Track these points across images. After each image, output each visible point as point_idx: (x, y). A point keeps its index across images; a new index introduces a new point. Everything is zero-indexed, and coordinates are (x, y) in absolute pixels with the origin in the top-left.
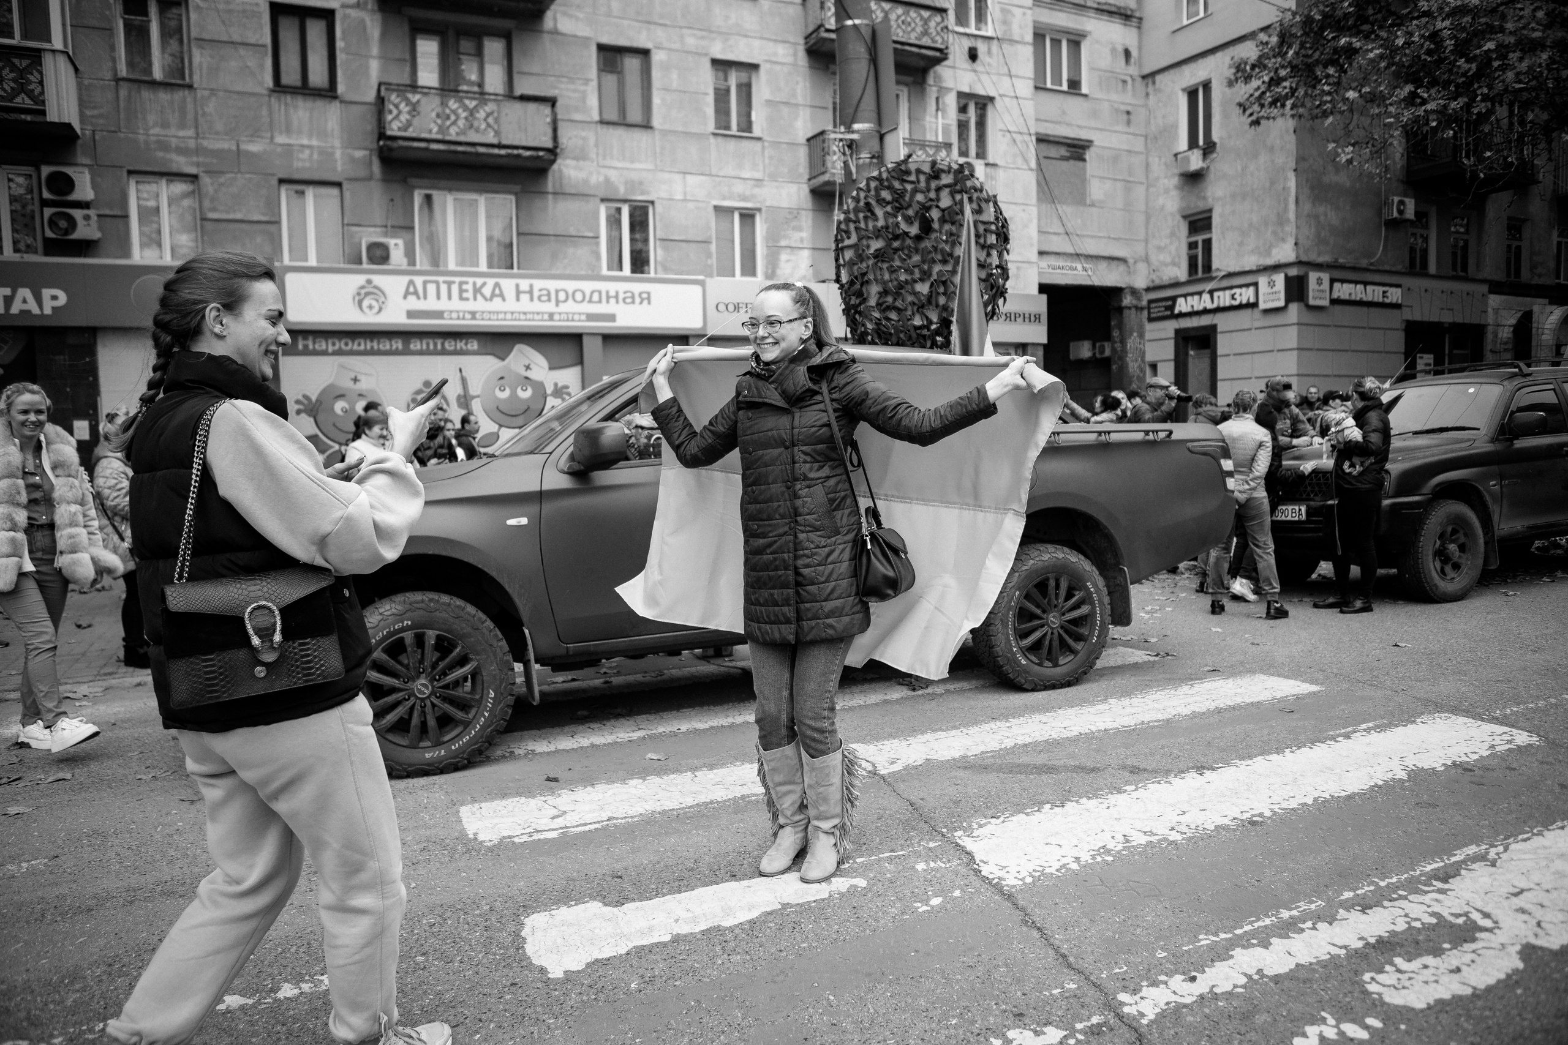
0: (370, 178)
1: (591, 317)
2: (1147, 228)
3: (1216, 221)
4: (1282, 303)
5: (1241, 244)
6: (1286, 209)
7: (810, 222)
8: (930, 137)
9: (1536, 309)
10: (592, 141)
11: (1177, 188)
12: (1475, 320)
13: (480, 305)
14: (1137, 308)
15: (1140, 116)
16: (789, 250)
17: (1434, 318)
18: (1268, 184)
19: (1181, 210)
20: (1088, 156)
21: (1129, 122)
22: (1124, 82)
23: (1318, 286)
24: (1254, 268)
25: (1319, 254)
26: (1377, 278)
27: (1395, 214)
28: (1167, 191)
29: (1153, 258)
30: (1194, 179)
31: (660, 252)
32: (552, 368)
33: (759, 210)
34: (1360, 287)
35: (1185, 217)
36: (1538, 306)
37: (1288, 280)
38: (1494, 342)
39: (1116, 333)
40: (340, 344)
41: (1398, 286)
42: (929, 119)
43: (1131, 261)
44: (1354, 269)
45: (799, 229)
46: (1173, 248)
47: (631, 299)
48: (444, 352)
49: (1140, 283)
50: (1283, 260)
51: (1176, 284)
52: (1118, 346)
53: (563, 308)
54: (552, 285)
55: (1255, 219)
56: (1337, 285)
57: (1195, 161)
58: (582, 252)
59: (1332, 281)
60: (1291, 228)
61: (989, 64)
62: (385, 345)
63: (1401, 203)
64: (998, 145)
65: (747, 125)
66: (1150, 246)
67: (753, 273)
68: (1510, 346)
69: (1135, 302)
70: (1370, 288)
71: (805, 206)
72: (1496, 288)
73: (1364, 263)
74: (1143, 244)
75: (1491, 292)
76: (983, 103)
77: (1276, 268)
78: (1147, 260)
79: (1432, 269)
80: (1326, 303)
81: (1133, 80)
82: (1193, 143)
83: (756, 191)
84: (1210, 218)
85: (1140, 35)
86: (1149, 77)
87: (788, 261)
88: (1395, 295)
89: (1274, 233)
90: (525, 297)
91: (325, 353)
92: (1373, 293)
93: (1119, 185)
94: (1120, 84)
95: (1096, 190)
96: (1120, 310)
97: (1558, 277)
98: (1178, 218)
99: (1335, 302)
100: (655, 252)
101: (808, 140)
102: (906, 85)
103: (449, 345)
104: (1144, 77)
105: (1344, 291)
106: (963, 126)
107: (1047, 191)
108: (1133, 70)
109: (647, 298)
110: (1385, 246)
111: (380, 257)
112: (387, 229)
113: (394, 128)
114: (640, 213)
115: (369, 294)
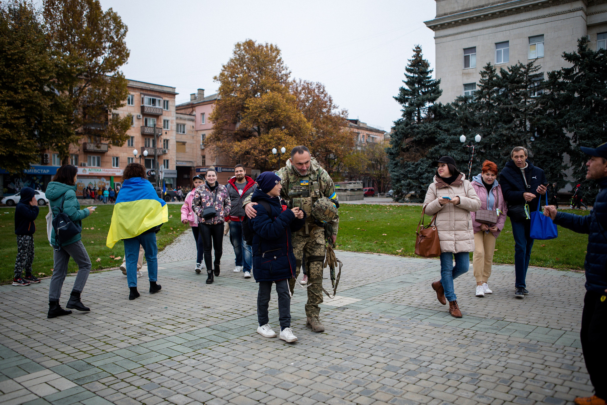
0: (82, 154)
1: (112, 174)
2: (196, 157)
5: (209, 161)
6: (215, 158)
8: (159, 147)
11: (201, 151)
13: (98, 172)
15: (195, 138)
19: (201, 154)
20: (186, 144)
23: (219, 169)
25: (221, 164)
26: (230, 167)
28: (199, 151)
29: (197, 162)
30: (203, 150)
32: (106, 181)
33: (134, 157)
34: (227, 169)
35: (202, 156)
42: (159, 143)
43: (193, 162)
44: (226, 166)
46: (200, 160)
47: (117, 171)
49: (195, 165)
51: (200, 166)
53: (108, 173)
54: (107, 169)
55: (211, 158)
56: (223, 169)
57: (203, 147)
58: (109, 164)
60: (215, 160)
61: (169, 135)
62: (86, 177)
64: (170, 147)
65: (132, 145)
66: (196, 160)
69: (194, 169)
76: (167, 141)
78: (195, 162)
81: (194, 132)
82: (203, 144)
84: (205, 156)
85: (195, 124)
86: (197, 131)
89: (213, 160)
90: (104, 171)
92: (230, 170)
93: (191, 149)
94: (192, 132)
95: (187, 150)
96: (191, 170)
99: (222, 171)
100: (119, 164)
101: (141, 147)
102: (156, 139)
103: (94, 178)
106: (164, 144)
107: (178, 150)
108: (194, 129)
111: (84, 165)
112: (84, 161)
113: (88, 148)
114: (117, 158)
115: (84, 171)
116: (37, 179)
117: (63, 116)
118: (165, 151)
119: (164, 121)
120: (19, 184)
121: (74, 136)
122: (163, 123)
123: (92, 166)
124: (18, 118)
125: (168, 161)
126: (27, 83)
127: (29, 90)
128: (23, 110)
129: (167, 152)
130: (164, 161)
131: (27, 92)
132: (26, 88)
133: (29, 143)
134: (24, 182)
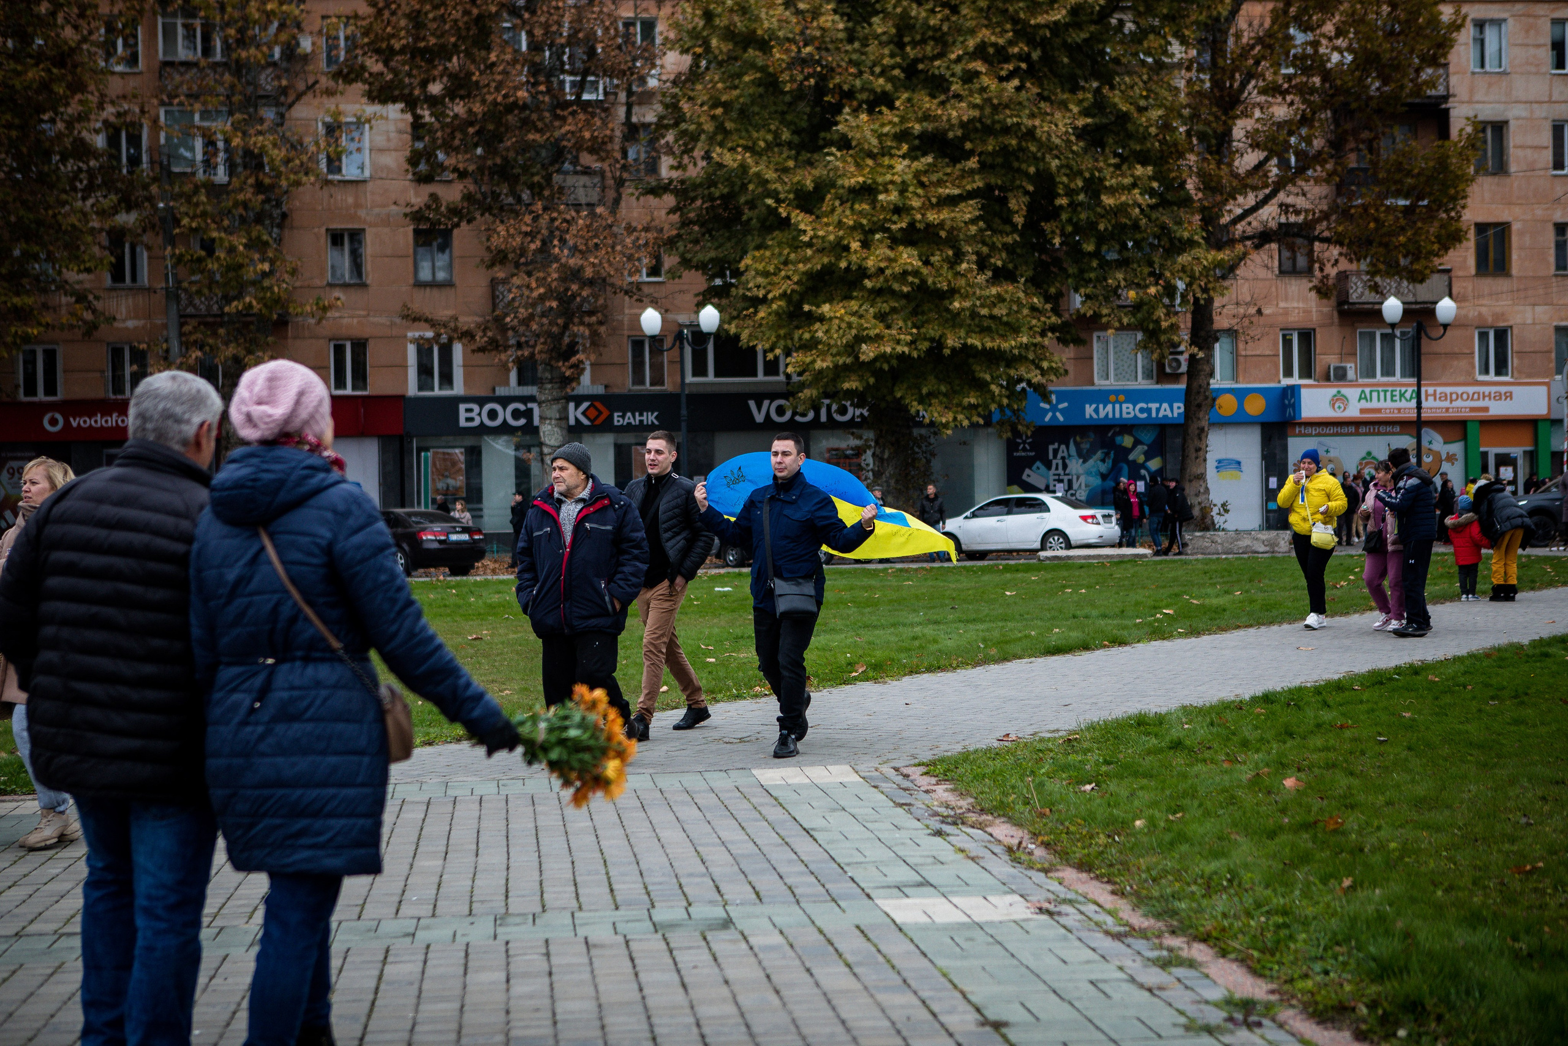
0: (1332, 324)
1: (1473, 409)
10: (1470, 288)
13: (1403, 404)
31: (1516, 361)
32: (1445, 443)
40: (1319, 430)
47: (1499, 397)
48: (1379, 434)
53: (1455, 404)
54: (1448, 390)
58: (1463, 364)
62: (1345, 430)
90: (1431, 399)
91: (1310, 435)
100: (1513, 361)
103: (1382, 429)
109: (1509, 396)
111: (1341, 375)
112: (1342, 356)
113: (1354, 297)
114: (1501, 335)
115: (1338, 400)
116: (1137, 442)
117: (1139, 170)
120: (1065, 466)
121: (1198, 252)
123: (1379, 378)
124: (951, 201)
126: (980, 52)
127: (986, 81)
128: (972, 163)
131: (983, 90)
132: (977, 74)
133: (1000, 299)
134: (1085, 457)
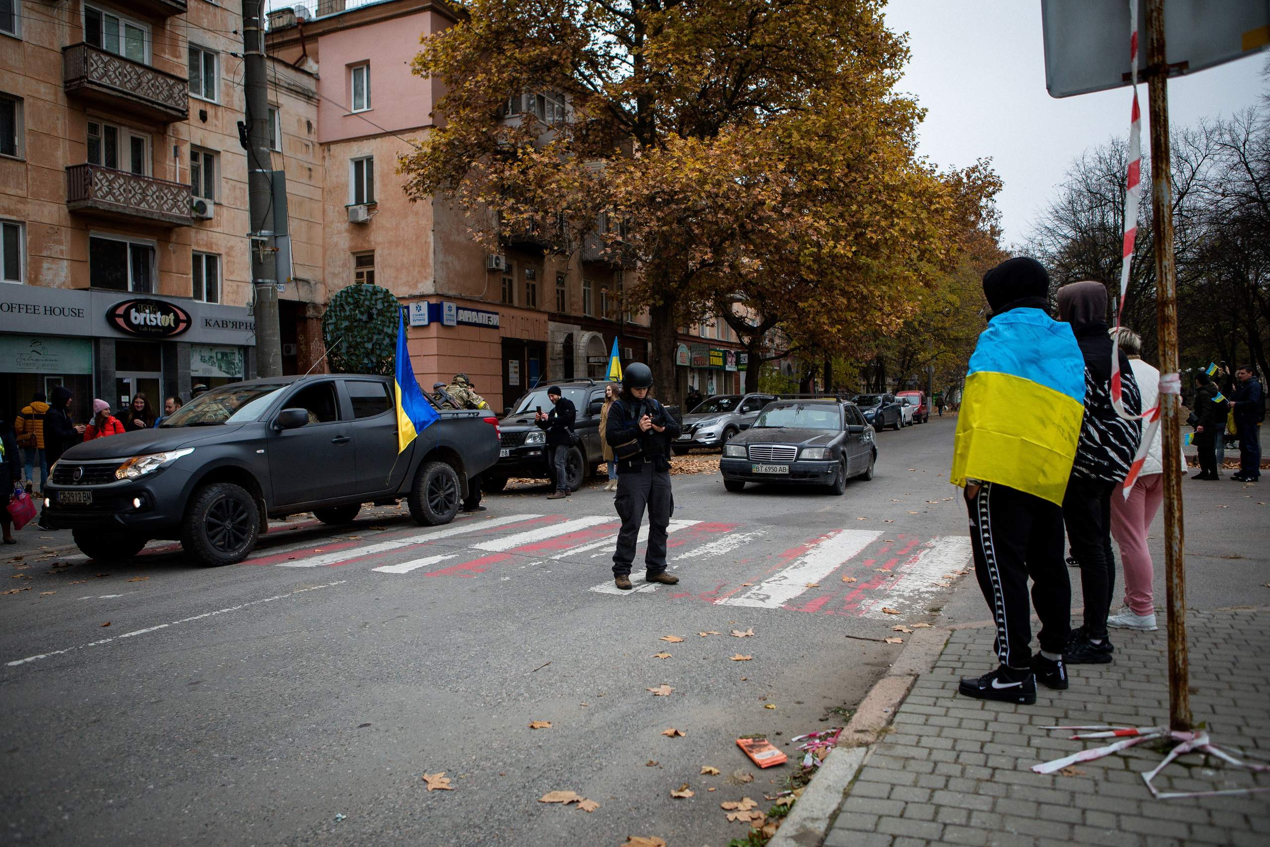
2: (324, 258)
3: (377, 259)
4: (426, 322)
5: (396, 278)
6: (427, 257)
7: (69, 238)
8: (170, 178)
9: (575, 332)
11: (347, 231)
12: (541, 339)
14: (317, 318)
15: (318, 173)
16: (50, 260)
17: (518, 337)
18: (414, 238)
19: (351, 248)
21: (310, 177)
22: (307, 146)
23: (449, 310)
24: (407, 296)
25: (449, 289)
26: (484, 307)
27: (494, 266)
28: (339, 232)
29: (329, 281)
30: (361, 226)
33: (23, 223)
34: (474, 313)
35: (353, 253)
36: (576, 330)
37: (430, 306)
38: (553, 353)
39: (301, 338)
41: (497, 314)
42: (169, 163)
43: (313, 282)
44: (470, 300)
45: (59, 242)
46: (345, 276)
49: (320, 298)
50: (426, 292)
52: (303, 347)
55: (406, 261)
56: (461, 312)
57: (362, 214)
59: (458, 308)
60: (430, 270)
61: (216, 126)
63: (497, 258)
64: (222, 189)
65: (10, 148)
66: (326, 272)
67: (17, 278)
68: (561, 356)
69: (315, 314)
70: (480, 314)
71: (64, 224)
72: (553, 317)
73: (477, 296)
74: (321, 270)
75: (549, 320)
76: (211, 155)
77: (422, 297)
78: (324, 282)
79: (516, 303)
80: (454, 324)
81: (313, 145)
82: (359, 200)
83: (20, 206)
84: (373, 256)
85: (318, 112)
86: (326, 145)
87: (49, 269)
88: (495, 320)
89: (420, 272)
92: (482, 318)
93: (303, 223)
94: (304, 147)
96: (305, 320)
97: (585, 312)
98: (349, 253)
99: (460, 323)
101: (68, 168)
102: (151, 133)
104: (321, 144)
105: (465, 316)
106: (195, 171)
108: (313, 138)
110: (488, 285)
118: (202, 207)
119: (194, 50)
122: (185, 60)
125: (212, 259)
129: (211, 210)
130: (197, 258)
